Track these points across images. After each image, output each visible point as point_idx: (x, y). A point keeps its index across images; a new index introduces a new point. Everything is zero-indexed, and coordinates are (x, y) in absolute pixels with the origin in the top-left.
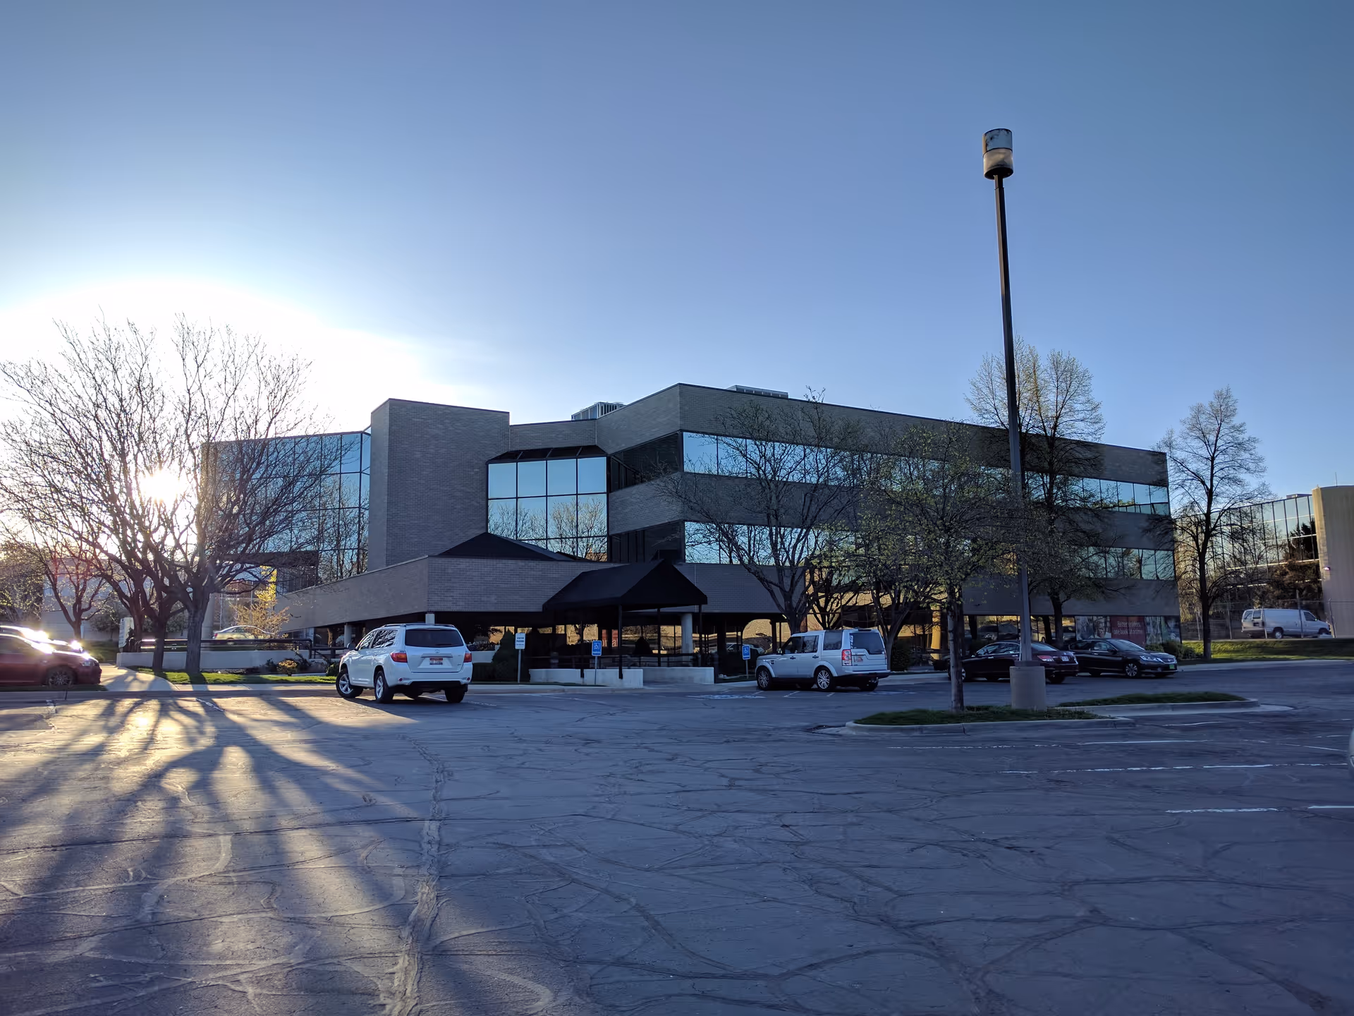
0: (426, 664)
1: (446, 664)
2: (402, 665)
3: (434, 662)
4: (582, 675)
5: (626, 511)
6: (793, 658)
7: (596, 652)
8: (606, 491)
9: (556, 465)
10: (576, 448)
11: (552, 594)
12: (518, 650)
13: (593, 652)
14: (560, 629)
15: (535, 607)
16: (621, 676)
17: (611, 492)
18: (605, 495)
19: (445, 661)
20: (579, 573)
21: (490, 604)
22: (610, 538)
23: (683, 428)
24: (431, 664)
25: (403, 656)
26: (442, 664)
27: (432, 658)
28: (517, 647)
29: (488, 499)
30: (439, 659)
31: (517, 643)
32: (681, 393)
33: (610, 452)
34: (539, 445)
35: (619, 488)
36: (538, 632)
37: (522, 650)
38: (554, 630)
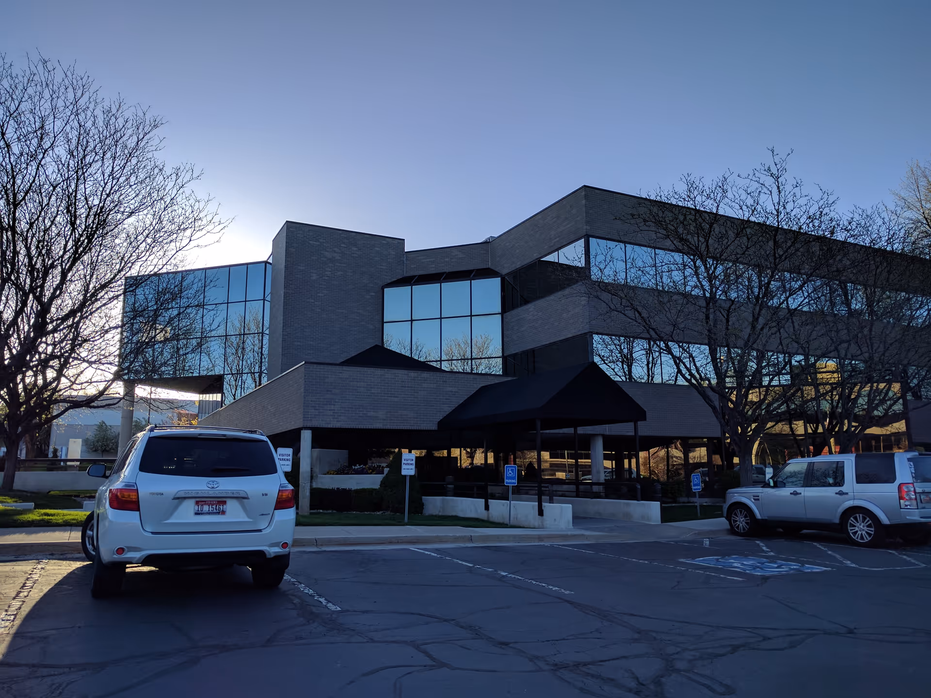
0: (186, 514)
1: (234, 513)
2: (130, 518)
3: (206, 508)
4: (487, 508)
5: (523, 329)
6: (795, 493)
7: (510, 481)
8: (500, 311)
9: (449, 287)
10: (470, 272)
11: (447, 409)
12: (405, 476)
13: (506, 481)
14: (455, 452)
15: (430, 425)
16: (541, 513)
17: (505, 312)
18: (499, 316)
19: (232, 506)
20: (479, 387)
21: (379, 420)
22: (505, 358)
23: (589, 233)
24: (197, 514)
25: (133, 497)
26: (223, 513)
27: (200, 500)
28: (404, 473)
29: (383, 323)
30: (218, 503)
31: (403, 466)
32: (586, 197)
33: (504, 272)
34: (432, 270)
35: (514, 307)
36: (433, 454)
37: (411, 476)
38: (449, 453)
